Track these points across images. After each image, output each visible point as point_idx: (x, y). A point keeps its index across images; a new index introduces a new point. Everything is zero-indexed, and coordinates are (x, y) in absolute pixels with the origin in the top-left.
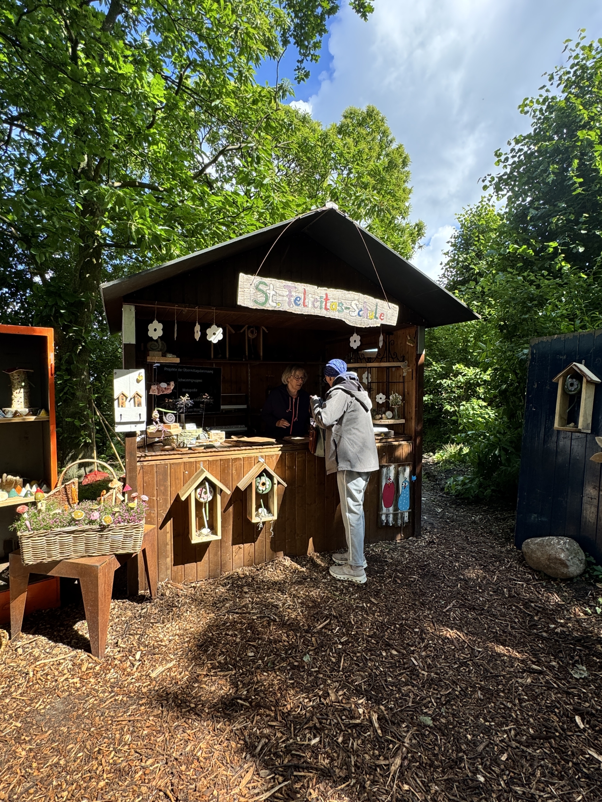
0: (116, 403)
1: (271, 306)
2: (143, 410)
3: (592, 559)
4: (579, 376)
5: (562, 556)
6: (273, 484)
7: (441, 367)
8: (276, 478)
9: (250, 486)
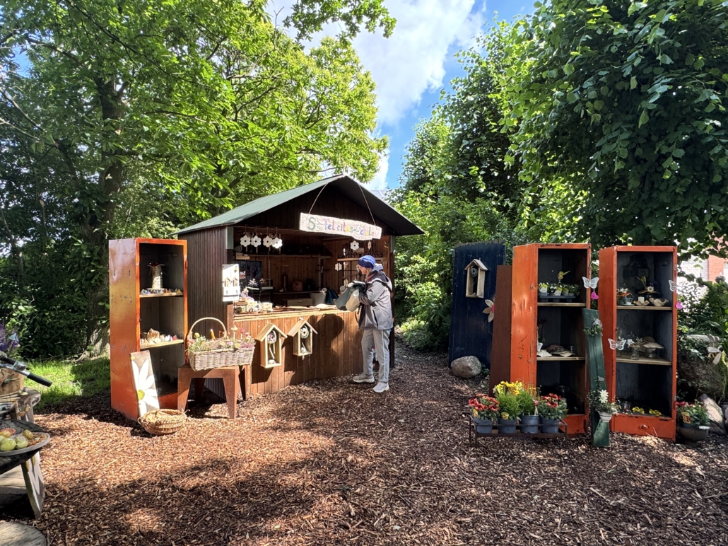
0: (223, 284)
1: (316, 230)
2: (239, 288)
3: (484, 366)
4: (477, 267)
5: (469, 365)
6: (310, 333)
7: (404, 257)
8: (312, 329)
9: (297, 334)
